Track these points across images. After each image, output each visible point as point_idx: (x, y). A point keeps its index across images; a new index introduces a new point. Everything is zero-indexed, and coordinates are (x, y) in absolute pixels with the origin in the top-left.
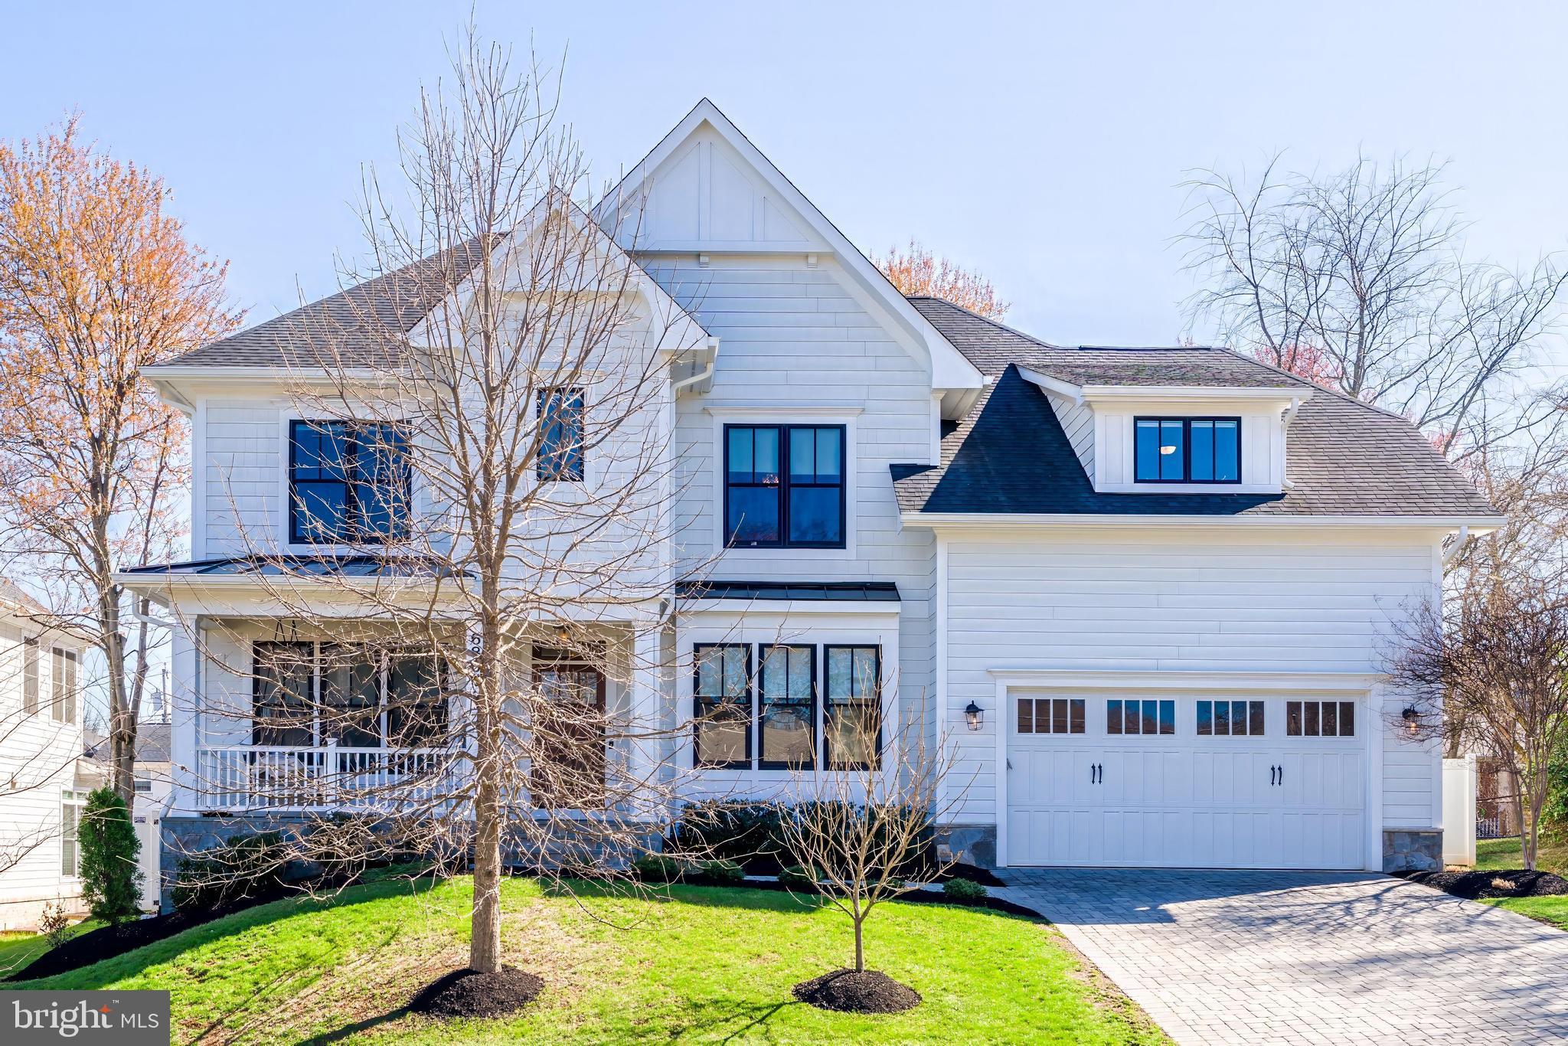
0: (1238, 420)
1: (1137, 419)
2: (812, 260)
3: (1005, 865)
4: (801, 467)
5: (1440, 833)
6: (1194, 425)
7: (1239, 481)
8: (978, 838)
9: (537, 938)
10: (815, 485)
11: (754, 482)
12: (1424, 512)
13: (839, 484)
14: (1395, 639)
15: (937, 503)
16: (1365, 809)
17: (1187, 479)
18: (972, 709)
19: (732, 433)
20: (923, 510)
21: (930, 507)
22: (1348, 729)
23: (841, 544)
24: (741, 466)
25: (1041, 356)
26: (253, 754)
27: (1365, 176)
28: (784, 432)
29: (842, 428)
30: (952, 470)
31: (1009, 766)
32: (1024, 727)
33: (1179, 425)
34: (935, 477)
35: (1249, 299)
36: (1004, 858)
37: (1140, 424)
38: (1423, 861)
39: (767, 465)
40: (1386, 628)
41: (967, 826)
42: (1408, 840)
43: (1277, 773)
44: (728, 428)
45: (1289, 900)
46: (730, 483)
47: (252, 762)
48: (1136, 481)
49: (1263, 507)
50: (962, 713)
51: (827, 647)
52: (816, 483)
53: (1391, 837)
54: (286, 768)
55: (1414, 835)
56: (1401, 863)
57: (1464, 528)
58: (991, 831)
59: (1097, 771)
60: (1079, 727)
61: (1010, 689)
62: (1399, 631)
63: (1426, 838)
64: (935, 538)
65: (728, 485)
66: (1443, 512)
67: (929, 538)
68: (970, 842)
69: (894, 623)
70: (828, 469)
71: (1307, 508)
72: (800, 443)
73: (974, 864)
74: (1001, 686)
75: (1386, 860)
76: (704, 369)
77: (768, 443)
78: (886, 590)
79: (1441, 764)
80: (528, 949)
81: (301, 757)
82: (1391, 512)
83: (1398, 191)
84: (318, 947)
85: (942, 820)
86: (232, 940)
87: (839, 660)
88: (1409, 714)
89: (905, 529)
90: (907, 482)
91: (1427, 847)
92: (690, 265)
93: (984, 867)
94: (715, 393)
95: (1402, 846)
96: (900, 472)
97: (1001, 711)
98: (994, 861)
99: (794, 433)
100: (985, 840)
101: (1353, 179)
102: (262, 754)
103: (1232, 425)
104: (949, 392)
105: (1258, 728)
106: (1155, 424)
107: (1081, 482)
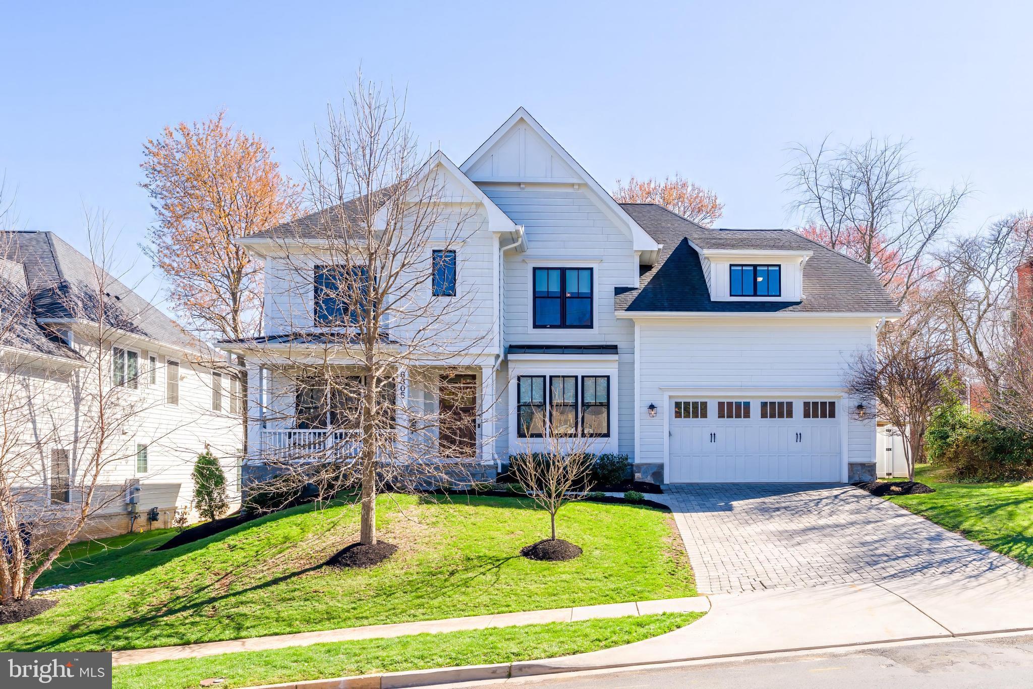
0: (779, 266)
1: (731, 265)
2: (576, 187)
3: (668, 483)
4: (572, 288)
5: (875, 464)
6: (758, 268)
7: (780, 296)
8: (655, 470)
9: (405, 526)
10: (578, 298)
11: (548, 296)
12: (866, 310)
13: (590, 297)
14: (849, 371)
15: (634, 307)
16: (840, 453)
17: (755, 295)
18: (652, 407)
19: (538, 272)
20: (626, 310)
21: (630, 309)
22: (832, 415)
23: (591, 327)
24: (542, 288)
25: (701, 233)
26: (290, 434)
27: (873, 147)
28: (563, 271)
29: (591, 269)
30: (645, 290)
31: (670, 434)
32: (678, 415)
33: (752, 268)
34: (635, 294)
35: (817, 205)
36: (668, 479)
37: (732, 268)
38: (867, 478)
39: (555, 287)
40: (846, 366)
41: (649, 464)
42: (860, 468)
43: (799, 437)
44: (535, 269)
45: (794, 498)
46: (536, 296)
47: (290, 437)
48: (731, 295)
49: (791, 308)
50: (646, 409)
51: (583, 377)
52: (578, 296)
53: (851, 465)
54: (307, 440)
55: (863, 465)
56: (857, 478)
57: (884, 318)
58: (661, 467)
59: (713, 436)
60: (704, 415)
61: (670, 397)
62: (851, 368)
63: (869, 466)
64: (634, 323)
65: (535, 298)
66: (875, 310)
67: (631, 323)
68: (651, 472)
69: (616, 365)
70: (585, 290)
71: (812, 309)
72: (571, 277)
73: (653, 482)
74: (666, 395)
75: (850, 478)
76: (517, 241)
77: (555, 277)
78: (612, 349)
79: (875, 431)
80: (398, 532)
81: (315, 433)
82: (850, 310)
83: (888, 153)
84: (295, 531)
85: (637, 461)
86: (255, 529)
87: (589, 383)
88: (860, 407)
89: (618, 319)
90: (622, 296)
91: (869, 471)
92: (515, 189)
93: (658, 484)
94: (528, 252)
95: (857, 470)
96: (619, 291)
97: (666, 408)
98: (663, 481)
99: (568, 272)
100: (658, 471)
101: (867, 146)
102: (295, 433)
103: (777, 268)
104: (643, 253)
105: (790, 415)
106: (740, 268)
107: (706, 296)
